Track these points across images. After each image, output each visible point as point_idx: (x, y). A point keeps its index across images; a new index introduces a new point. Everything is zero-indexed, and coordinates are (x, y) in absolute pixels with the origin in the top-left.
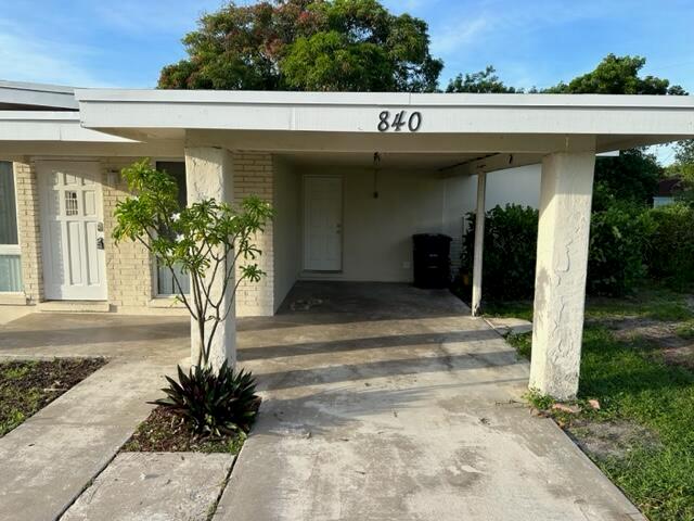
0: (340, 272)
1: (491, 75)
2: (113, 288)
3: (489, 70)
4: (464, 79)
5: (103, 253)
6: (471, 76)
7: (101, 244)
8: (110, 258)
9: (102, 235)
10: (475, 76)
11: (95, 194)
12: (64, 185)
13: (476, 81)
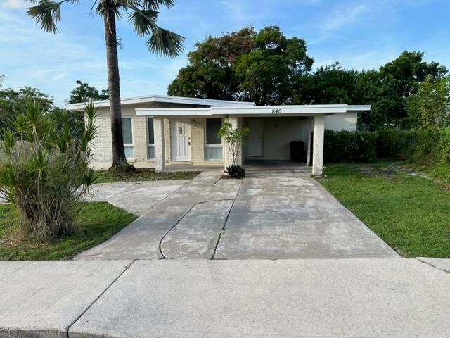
0: (262, 156)
1: (338, 66)
2: (192, 157)
3: (337, 63)
4: (325, 68)
5: (190, 146)
6: (328, 66)
7: (189, 144)
8: (192, 149)
9: (190, 141)
10: (330, 66)
11: (188, 129)
12: (178, 125)
13: (331, 69)
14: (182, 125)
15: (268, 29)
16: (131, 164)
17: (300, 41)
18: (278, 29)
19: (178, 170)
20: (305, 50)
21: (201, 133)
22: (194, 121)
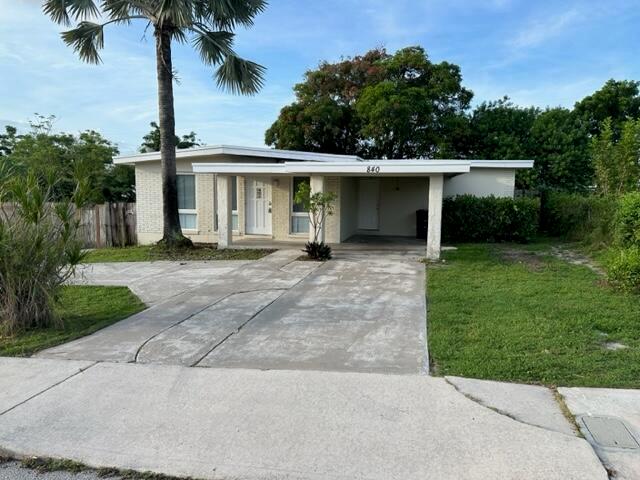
0: (378, 230)
1: (507, 101)
2: (274, 229)
3: (506, 98)
4: (488, 104)
5: (271, 214)
6: (493, 103)
7: (270, 211)
8: (273, 216)
9: (271, 207)
10: (495, 102)
11: (268, 190)
12: (256, 186)
13: (497, 106)
14: (260, 185)
15: (407, 51)
16: (187, 236)
17: (452, 67)
18: (422, 51)
19: (247, 247)
20: (460, 80)
21: (285, 197)
22: (276, 180)
